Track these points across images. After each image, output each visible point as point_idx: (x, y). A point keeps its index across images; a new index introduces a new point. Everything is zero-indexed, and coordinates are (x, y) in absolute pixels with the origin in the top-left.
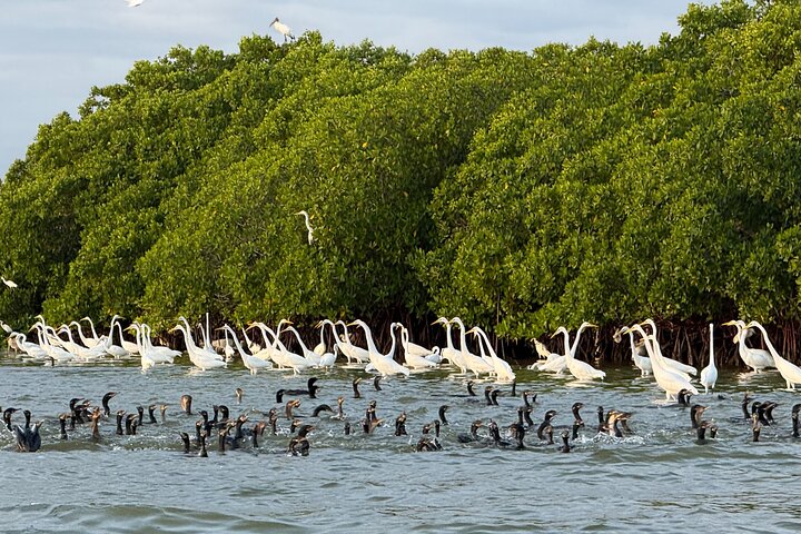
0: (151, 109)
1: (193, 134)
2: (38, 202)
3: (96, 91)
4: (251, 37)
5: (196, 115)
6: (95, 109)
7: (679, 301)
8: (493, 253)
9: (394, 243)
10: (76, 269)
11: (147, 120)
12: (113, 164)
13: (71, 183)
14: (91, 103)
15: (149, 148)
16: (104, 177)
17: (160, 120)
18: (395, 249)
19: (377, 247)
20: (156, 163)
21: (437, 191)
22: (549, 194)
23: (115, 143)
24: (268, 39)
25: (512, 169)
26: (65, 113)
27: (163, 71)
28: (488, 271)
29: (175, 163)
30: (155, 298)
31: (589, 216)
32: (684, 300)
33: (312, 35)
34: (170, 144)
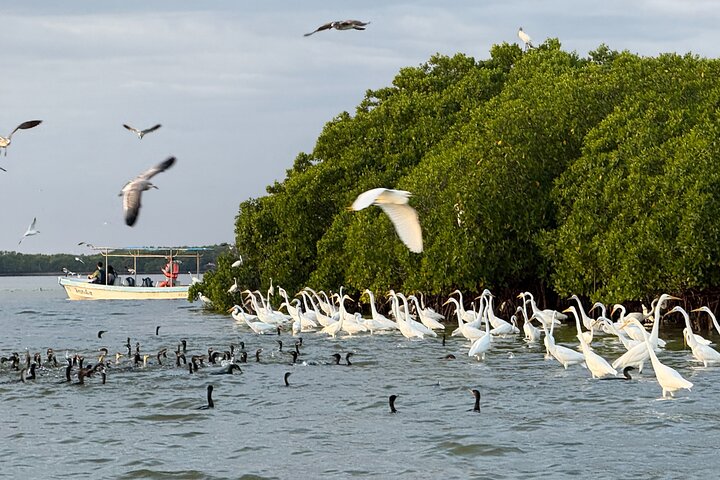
0: (401, 110)
1: (428, 130)
2: (305, 190)
3: (370, 94)
4: (501, 45)
5: (433, 114)
6: (370, 108)
7: (696, 274)
8: (586, 233)
9: (524, 224)
10: (321, 246)
11: (398, 118)
12: (365, 156)
13: (332, 172)
14: (366, 104)
15: (395, 142)
16: (357, 168)
17: (408, 117)
18: (526, 230)
19: (511, 228)
20: (397, 155)
21: (556, 180)
22: (622, 184)
23: (369, 139)
24: (515, 47)
25: (606, 163)
26: (345, 113)
27: (422, 75)
28: (584, 248)
29: (413, 155)
30: (356, 271)
31: (647, 202)
32: (700, 274)
33: (552, 42)
34: (410, 139)
